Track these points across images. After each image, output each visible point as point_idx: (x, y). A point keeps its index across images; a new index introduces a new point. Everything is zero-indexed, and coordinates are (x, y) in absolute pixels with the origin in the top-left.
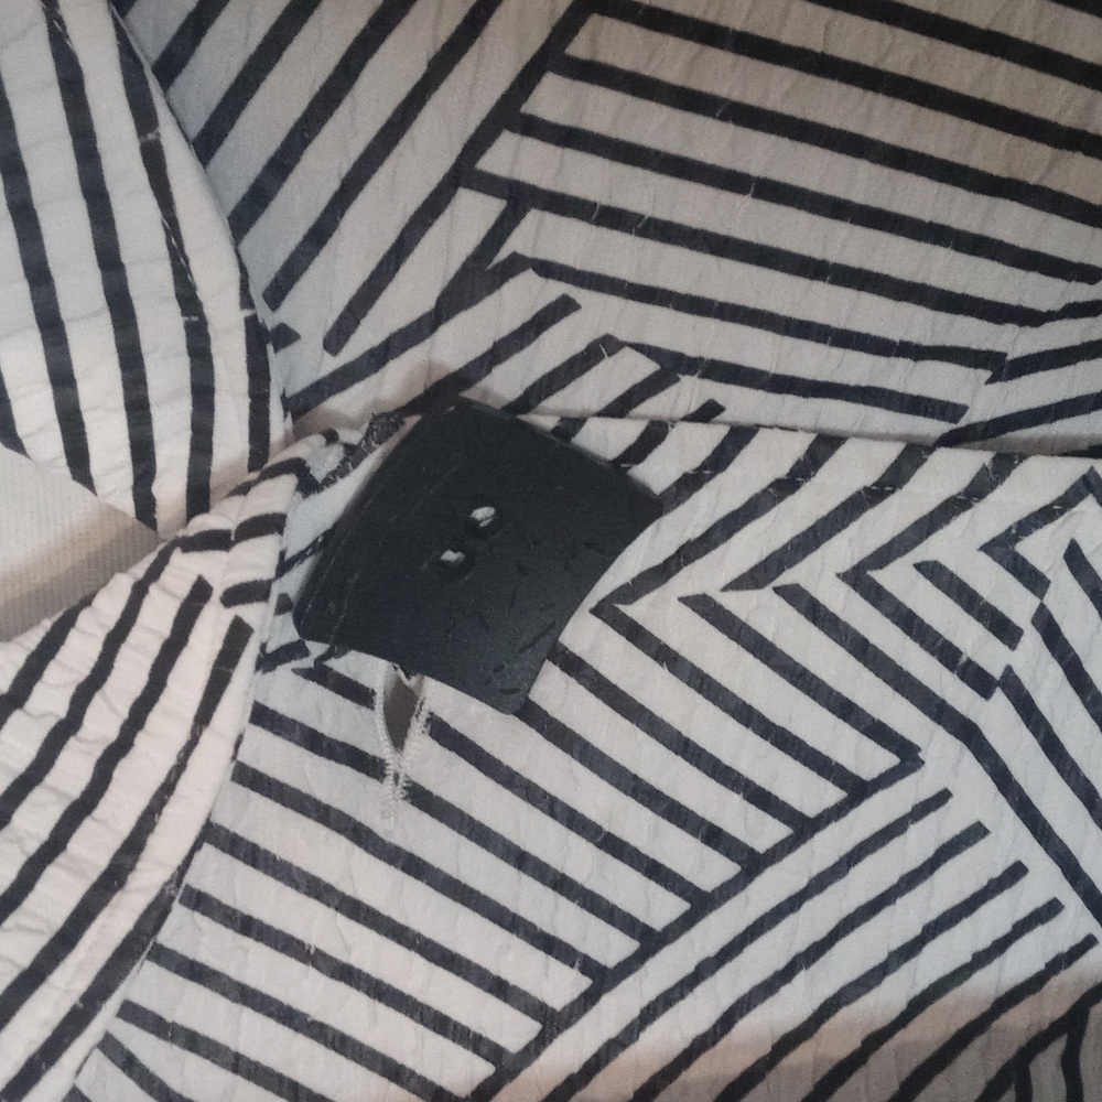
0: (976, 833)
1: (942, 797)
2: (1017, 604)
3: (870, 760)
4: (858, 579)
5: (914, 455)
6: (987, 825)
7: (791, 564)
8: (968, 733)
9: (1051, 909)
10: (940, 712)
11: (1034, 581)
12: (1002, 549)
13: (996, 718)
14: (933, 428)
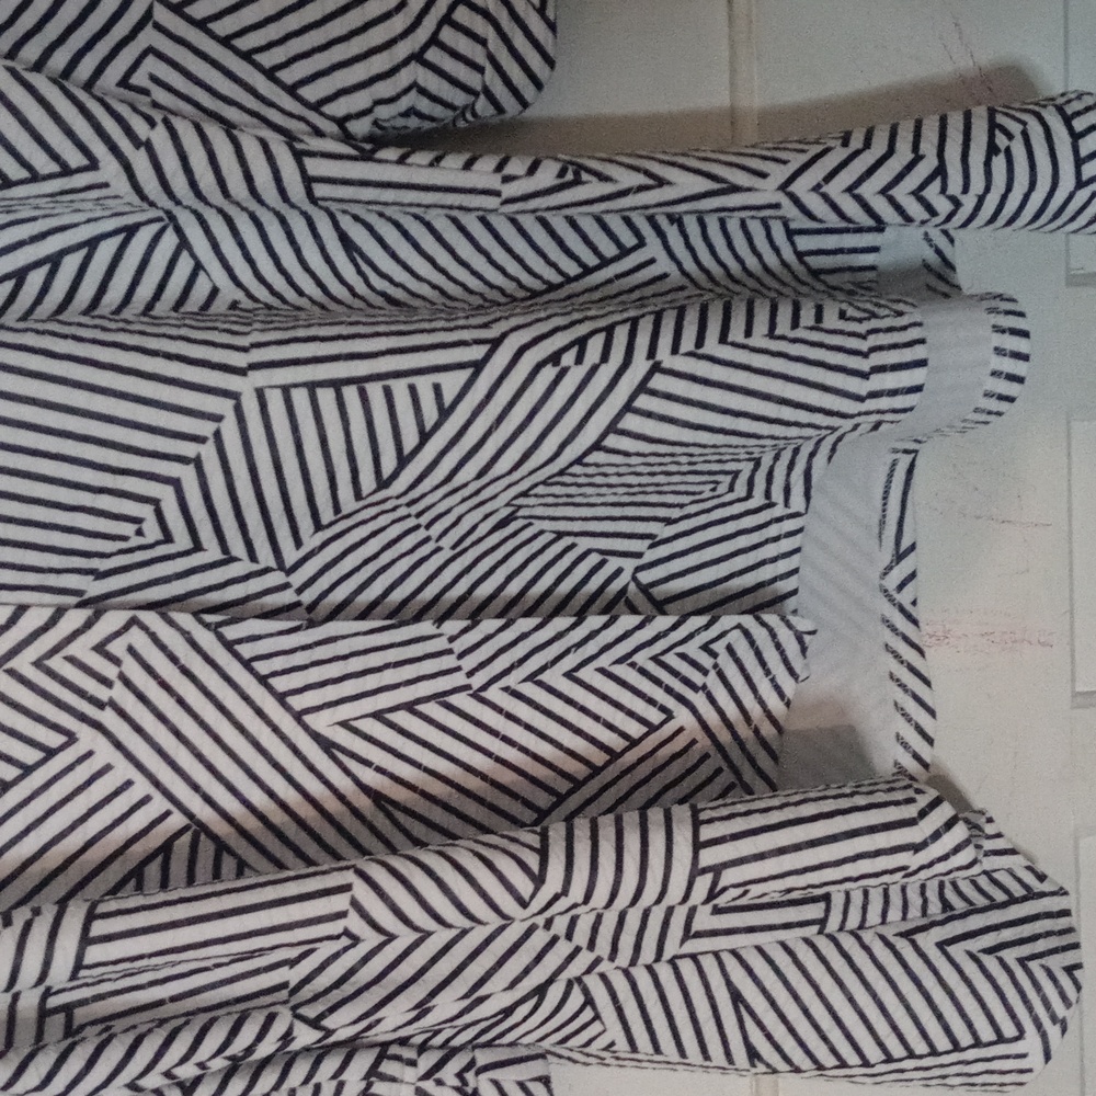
0: (107, 768)
1: (90, 754)
2: (110, 671)
3: (55, 740)
4: (38, 664)
5: (60, 612)
6: (112, 764)
7: (9, 659)
8: (97, 726)
9: (146, 800)
10: (83, 718)
11: (116, 661)
12: (100, 648)
13: (108, 718)
14: (74, 600)
